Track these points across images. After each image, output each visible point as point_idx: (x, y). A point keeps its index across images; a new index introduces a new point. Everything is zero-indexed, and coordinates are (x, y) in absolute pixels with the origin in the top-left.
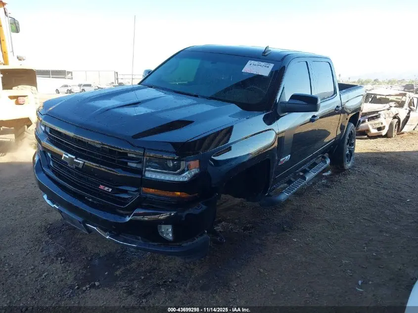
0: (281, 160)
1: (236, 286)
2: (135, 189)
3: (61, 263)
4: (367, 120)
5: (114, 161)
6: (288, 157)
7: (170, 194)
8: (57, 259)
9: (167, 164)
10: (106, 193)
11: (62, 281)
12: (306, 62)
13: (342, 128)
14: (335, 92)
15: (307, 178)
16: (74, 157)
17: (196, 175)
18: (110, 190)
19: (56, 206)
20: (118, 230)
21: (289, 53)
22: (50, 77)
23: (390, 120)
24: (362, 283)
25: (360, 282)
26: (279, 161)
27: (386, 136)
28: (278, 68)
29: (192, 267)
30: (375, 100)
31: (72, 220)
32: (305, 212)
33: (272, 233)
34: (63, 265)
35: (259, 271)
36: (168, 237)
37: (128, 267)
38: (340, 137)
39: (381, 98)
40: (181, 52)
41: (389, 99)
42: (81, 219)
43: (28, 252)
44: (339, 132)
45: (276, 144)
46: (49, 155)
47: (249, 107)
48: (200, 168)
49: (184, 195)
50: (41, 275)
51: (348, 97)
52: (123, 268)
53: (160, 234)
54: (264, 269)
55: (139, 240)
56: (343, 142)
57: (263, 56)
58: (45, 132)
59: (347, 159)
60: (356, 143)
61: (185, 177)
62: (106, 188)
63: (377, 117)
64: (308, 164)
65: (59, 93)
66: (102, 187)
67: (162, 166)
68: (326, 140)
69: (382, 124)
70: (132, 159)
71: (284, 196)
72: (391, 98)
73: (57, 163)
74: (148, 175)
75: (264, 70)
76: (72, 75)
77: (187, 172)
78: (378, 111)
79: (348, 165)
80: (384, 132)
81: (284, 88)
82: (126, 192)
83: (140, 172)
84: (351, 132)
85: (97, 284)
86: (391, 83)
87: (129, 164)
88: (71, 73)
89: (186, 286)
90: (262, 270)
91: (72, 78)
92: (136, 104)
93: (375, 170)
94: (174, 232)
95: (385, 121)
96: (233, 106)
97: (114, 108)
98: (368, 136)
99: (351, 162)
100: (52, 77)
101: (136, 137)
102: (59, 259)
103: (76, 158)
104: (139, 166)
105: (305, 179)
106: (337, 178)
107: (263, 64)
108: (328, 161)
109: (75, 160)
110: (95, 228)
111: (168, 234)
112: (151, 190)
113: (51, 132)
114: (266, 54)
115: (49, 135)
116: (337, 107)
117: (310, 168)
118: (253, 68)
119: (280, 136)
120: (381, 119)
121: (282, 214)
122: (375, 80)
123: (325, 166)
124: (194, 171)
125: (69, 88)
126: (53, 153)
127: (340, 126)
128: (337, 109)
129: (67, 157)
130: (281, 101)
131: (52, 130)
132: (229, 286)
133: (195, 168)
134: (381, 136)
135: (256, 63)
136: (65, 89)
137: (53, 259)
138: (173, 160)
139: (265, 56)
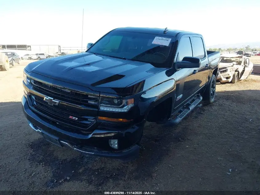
0: (178, 97)
1: (156, 176)
2: (94, 118)
3: (42, 166)
4: (220, 73)
5: (79, 100)
6: (181, 96)
7: (115, 120)
8: (40, 164)
9: (113, 102)
10: (74, 120)
11: (45, 177)
12: (190, 37)
13: (209, 78)
14: (205, 56)
15: (191, 108)
16: (52, 99)
17: (132, 108)
18: (77, 119)
19: (39, 131)
20: (82, 144)
21: (180, 32)
22: (16, 49)
23: (234, 72)
24: (231, 170)
25: (230, 170)
26: (176, 98)
27: (231, 82)
28: (174, 41)
29: (127, 165)
30: (223, 60)
31: (50, 139)
32: (190, 129)
33: (172, 143)
34: (44, 167)
35: (169, 166)
36: (114, 147)
37: (86, 167)
38: (208, 83)
39: (227, 59)
40: (111, 32)
41: (231, 60)
42: (57, 138)
43: (20, 160)
44: (207, 80)
45: (175, 88)
46: (33, 97)
47: (158, 66)
48: (134, 103)
49: (125, 120)
50: (31, 175)
51: (212, 58)
52: (83, 168)
53: (110, 145)
54: (171, 165)
55: (95, 149)
56: (210, 86)
57: (164, 34)
58: (31, 83)
59: (211, 97)
60: (216, 87)
61: (125, 109)
62: (74, 118)
63: (226, 71)
64: (191, 100)
65: (23, 59)
66: (71, 117)
67: (111, 103)
68: (201, 85)
69: (229, 75)
70: (91, 99)
71: (178, 120)
72: (232, 59)
73: (39, 103)
74: (102, 108)
75: (165, 42)
76: (31, 48)
77: (127, 106)
78: (226, 67)
79: (212, 100)
80: (230, 80)
81: (178, 53)
82: (87, 120)
83: (97, 107)
84: (214, 80)
85: (68, 178)
86: (229, 50)
87: (89, 102)
88: (30, 46)
89: (125, 177)
90: (170, 165)
91: (31, 50)
92: (88, 65)
93: (228, 103)
94: (119, 144)
95: (231, 73)
96: (149, 64)
97: (77, 67)
98: (221, 83)
99: (213, 98)
100: (18, 49)
101: (94, 85)
102: (41, 164)
103: (54, 99)
104: (96, 103)
105: (189, 109)
106: (206, 108)
107: (164, 38)
108: (201, 98)
109: (53, 101)
110: (67, 143)
111: (114, 145)
112: (104, 118)
113: (35, 83)
114: (166, 33)
115: (33, 85)
116: (207, 65)
117: (191, 102)
118: (158, 41)
119: (178, 83)
120: (228, 72)
121: (177, 131)
122: (219, 49)
123: (200, 101)
124: (130, 106)
125: (30, 56)
126: (36, 96)
127: (208, 76)
128: (207, 66)
129: (48, 99)
130: (177, 61)
131: (36, 82)
132: (152, 176)
133: (131, 103)
134: (228, 82)
135: (160, 38)
136: (27, 57)
137: (37, 164)
138: (118, 99)
139: (165, 33)
